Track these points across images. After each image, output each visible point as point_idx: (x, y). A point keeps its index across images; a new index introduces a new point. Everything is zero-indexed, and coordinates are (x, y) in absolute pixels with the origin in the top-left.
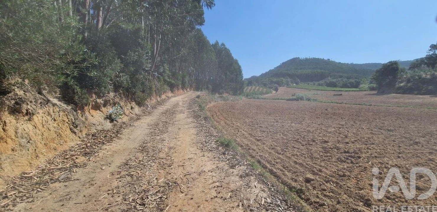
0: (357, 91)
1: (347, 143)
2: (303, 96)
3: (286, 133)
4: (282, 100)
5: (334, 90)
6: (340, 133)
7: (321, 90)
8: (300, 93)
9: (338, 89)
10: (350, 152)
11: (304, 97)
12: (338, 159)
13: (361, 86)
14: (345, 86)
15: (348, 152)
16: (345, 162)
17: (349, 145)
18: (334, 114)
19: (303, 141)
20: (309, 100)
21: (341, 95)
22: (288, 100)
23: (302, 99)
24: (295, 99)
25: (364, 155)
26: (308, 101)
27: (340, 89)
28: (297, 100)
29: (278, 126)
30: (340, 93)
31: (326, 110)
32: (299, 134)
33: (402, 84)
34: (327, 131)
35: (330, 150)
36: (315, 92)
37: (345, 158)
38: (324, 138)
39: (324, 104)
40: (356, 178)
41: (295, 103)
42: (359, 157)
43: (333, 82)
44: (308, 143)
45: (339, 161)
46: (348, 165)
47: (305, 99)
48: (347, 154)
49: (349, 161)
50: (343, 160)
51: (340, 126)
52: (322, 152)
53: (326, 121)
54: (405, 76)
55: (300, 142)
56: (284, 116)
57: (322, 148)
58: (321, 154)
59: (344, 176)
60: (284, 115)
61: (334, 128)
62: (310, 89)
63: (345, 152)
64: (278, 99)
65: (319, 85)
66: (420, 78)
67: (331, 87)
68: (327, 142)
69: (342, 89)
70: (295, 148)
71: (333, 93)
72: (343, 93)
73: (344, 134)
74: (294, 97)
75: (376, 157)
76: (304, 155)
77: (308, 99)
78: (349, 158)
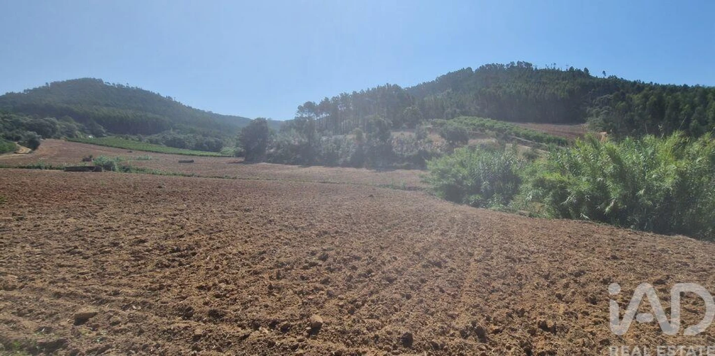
0: (219, 156)
1: (182, 236)
2: (111, 162)
3: (42, 240)
4: (51, 168)
5: (181, 154)
6: (173, 224)
7: (157, 152)
8: (104, 155)
9: (187, 152)
10: (182, 249)
11: (115, 163)
12: (157, 264)
13: (224, 149)
14: (199, 147)
15: (178, 250)
16: (167, 267)
17: (184, 239)
18: (173, 194)
19: (88, 249)
20: (126, 169)
21: (192, 161)
22: (69, 169)
23: (109, 167)
24: (91, 168)
25: (201, 250)
26: (126, 171)
27: (193, 153)
28: (96, 169)
29: (22, 227)
30: (190, 159)
31: (160, 187)
32: (82, 238)
33: (272, 150)
34: (148, 224)
35: (147, 253)
36: (142, 155)
37: (169, 260)
38: (138, 236)
39: (159, 177)
40: (180, 285)
41: (91, 175)
42: (194, 254)
43: (179, 139)
44: (100, 251)
45: (159, 268)
46: (173, 270)
47: (116, 168)
48: (175, 254)
49: (176, 264)
50: (165, 265)
51: (177, 212)
52: (129, 260)
53: (153, 206)
54: (275, 140)
55: (79, 253)
56: (48, 205)
57: (131, 254)
58: (127, 264)
59: (161, 287)
60: (47, 202)
61: (165, 216)
62: (130, 149)
63: (173, 251)
64: (39, 167)
65: (151, 142)
66: (289, 144)
67: (175, 147)
68: (144, 241)
69: (195, 152)
70: (62, 266)
71: (179, 158)
72: (194, 158)
73: (179, 224)
74: (88, 164)
75: (218, 248)
76: (83, 276)
77: (124, 168)
78: (177, 259)
